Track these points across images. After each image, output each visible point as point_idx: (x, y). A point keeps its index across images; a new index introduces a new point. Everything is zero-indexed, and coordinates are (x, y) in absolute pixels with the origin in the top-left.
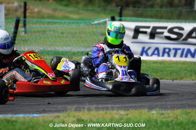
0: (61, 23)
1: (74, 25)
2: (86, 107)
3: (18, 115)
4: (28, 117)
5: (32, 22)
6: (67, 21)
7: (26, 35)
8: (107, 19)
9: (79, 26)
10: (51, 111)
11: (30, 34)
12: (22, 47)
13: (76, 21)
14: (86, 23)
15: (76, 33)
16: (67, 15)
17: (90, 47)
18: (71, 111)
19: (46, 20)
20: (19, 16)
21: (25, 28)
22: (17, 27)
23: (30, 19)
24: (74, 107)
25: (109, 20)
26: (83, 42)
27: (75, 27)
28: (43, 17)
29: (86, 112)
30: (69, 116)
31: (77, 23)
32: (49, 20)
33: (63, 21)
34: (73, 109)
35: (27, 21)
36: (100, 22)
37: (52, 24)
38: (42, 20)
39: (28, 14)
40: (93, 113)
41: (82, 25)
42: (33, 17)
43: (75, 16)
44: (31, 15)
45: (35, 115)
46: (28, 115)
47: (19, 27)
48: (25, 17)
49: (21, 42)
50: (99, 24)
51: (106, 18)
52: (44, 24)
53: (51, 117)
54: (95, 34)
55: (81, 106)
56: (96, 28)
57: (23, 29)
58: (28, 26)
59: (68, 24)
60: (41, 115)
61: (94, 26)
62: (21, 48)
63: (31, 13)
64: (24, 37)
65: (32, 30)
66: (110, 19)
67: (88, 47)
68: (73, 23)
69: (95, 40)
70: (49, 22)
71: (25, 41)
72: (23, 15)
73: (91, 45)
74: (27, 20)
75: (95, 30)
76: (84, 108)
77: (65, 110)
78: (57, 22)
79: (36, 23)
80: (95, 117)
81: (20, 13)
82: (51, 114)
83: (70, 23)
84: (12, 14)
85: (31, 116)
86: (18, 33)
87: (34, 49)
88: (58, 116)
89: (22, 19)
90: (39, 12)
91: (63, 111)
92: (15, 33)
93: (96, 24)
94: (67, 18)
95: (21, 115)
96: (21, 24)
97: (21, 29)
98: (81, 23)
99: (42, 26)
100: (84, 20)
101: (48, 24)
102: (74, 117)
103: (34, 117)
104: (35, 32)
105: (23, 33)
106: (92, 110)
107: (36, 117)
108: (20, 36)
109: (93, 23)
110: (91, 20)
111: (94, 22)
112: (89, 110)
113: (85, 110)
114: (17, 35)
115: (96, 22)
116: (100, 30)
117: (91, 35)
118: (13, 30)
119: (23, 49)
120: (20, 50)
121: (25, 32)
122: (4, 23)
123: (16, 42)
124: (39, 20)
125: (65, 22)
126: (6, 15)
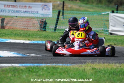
0: (83, 13)
1: (91, 15)
2: (97, 61)
3: (59, 65)
4: (65, 66)
5: (67, 12)
6: (87, 13)
7: (63, 20)
8: (110, 12)
10: (77, 63)
11: (65, 19)
12: (61, 27)
13: (92, 13)
14: (97, 14)
15: (92, 19)
16: (86, 9)
17: (99, 27)
18: (88, 63)
19: (75, 12)
20: (60, 9)
21: (63, 16)
22: (59, 15)
23: (66, 11)
24: (91, 61)
25: (110, 13)
26: (95, 25)
27: (91, 16)
28: (73, 10)
29: (97, 64)
30: (88, 66)
31: (93, 14)
33: (85, 12)
34: (90, 62)
35: (64, 12)
36: (105, 13)
37: (78, 14)
38: (73, 12)
39: (65, 8)
40: (101, 65)
41: (95, 15)
42: (68, 10)
43: (91, 10)
45: (68, 65)
46: (64, 65)
47: (60, 16)
48: (63, 10)
49: (61, 24)
50: (105, 15)
52: (74, 14)
53: (77, 66)
54: (102, 20)
55: (94, 61)
56: (103, 17)
57: (62, 17)
58: (65, 15)
60: (72, 65)
61: (102, 16)
63: (66, 8)
64: (63, 21)
66: (111, 12)
67: (98, 28)
68: (90, 14)
69: (102, 24)
70: (77, 13)
71: (63, 23)
72: (62, 9)
73: (100, 26)
75: (102, 18)
76: (96, 62)
77: (85, 63)
78: (81, 13)
79: (69, 14)
80: (102, 67)
81: (60, 8)
82: (77, 65)
83: (88, 14)
84: (56, 8)
85: (66, 65)
88: (81, 66)
89: (62, 11)
90: (71, 7)
91: (84, 63)
92: (58, 19)
93: (103, 15)
94: (87, 11)
95: (61, 65)
96: (61, 14)
97: (61, 17)
98: (95, 14)
100: (96, 12)
102: (90, 67)
103: (68, 66)
105: (62, 19)
106: (100, 63)
107: (69, 66)
108: (61, 21)
109: (101, 14)
110: (100, 12)
112: (99, 63)
113: (97, 63)
114: (59, 20)
115: (103, 14)
116: (105, 18)
117: (100, 21)
118: (56, 17)
119: (62, 28)
120: (60, 28)
121: (63, 18)
122: (52, 13)
123: (58, 24)
124: (71, 11)
125: (86, 13)
126: (53, 8)
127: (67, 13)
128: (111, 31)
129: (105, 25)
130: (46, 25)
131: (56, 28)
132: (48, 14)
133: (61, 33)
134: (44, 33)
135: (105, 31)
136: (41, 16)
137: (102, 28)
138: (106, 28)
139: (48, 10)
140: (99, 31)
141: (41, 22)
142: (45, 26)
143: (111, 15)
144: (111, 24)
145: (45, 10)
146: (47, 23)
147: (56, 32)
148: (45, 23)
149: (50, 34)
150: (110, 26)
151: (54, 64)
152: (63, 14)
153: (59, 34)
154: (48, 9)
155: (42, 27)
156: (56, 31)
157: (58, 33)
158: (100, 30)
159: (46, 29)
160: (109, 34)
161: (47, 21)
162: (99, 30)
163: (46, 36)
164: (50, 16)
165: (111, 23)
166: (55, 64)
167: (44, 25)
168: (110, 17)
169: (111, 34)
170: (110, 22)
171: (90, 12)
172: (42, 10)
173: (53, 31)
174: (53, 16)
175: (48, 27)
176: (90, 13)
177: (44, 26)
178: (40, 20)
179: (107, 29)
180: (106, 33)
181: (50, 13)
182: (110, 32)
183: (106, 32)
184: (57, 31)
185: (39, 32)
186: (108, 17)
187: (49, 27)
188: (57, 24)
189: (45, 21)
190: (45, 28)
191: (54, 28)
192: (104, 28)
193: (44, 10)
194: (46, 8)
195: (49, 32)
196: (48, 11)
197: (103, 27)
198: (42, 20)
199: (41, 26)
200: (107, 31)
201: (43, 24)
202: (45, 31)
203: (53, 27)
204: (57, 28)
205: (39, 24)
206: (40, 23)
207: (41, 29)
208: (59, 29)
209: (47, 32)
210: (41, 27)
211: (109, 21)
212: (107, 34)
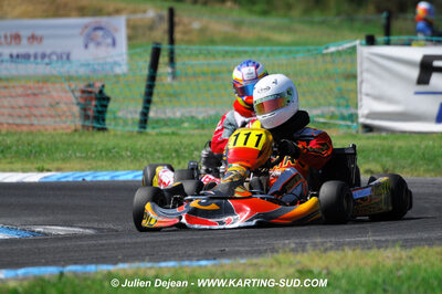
0: (253, 53)
1: (283, 57)
2: (318, 242)
3: (164, 264)
4: (188, 266)
5: (188, 52)
6: (268, 48)
7: (175, 83)
8: (357, 42)
9: (295, 58)
10: (237, 254)
11: (183, 80)
12: (167, 110)
13: (286, 49)
14: (309, 51)
16: (265, 34)
17: (320, 105)
19: (219, 48)
20: (159, 41)
21: (173, 68)
22: (154, 65)
23: (183, 47)
25: (361, 45)
27: (284, 62)
28: (212, 42)
30: (280, 264)
31: (290, 52)
32: (227, 48)
33: (259, 48)
35: (177, 51)
36: (340, 48)
37: (232, 57)
38: (210, 47)
39: (178, 36)
41: (300, 55)
42: (190, 42)
43: (285, 37)
44: (186, 38)
45: (203, 263)
46: (187, 263)
47: (159, 66)
48: (172, 41)
49: (166, 99)
50: (339, 53)
51: (355, 39)
52: (214, 56)
54: (330, 77)
55: (304, 241)
56: (333, 62)
57: (169, 70)
58: (179, 62)
59: (268, 56)
60: (217, 262)
61: (328, 58)
62: (165, 113)
63: (185, 33)
64: (172, 86)
65: (190, 71)
66: (364, 42)
68: (280, 52)
70: (227, 52)
71: (174, 96)
72: (166, 37)
73: (322, 101)
74: (178, 48)
75: (330, 67)
77: (268, 250)
78: (245, 52)
79: (197, 56)
80: (338, 264)
81: (160, 34)
82: (238, 261)
83: (272, 52)
84: (144, 35)
85: (195, 264)
86: (158, 78)
87: (194, 114)
89: (165, 47)
90: (203, 31)
91: (265, 251)
92: (152, 78)
93: (332, 54)
94: (266, 41)
95: (172, 264)
96: (164, 59)
97: (164, 69)
98: (298, 52)
99: (212, 61)
100: (305, 44)
101: (224, 56)
102: (291, 265)
103: (200, 266)
104: (195, 75)
105: (169, 79)
107: (206, 267)
108: (163, 85)
109: (325, 51)
110: (320, 44)
111: (327, 48)
114: (157, 83)
115: (332, 49)
116: (341, 67)
117: (321, 78)
118: (146, 72)
119: (169, 114)
120: (163, 116)
121: (174, 76)
122: (125, 57)
123: (155, 98)
124: (204, 47)
125: (262, 52)
126: (130, 38)
127: (190, 56)
128: (368, 116)
129: (341, 94)
130: (106, 106)
131: (145, 114)
132: (109, 60)
133: (167, 134)
134: (99, 138)
135: (343, 118)
136: (83, 71)
137: (332, 109)
138: (347, 106)
139: (108, 45)
140: (322, 120)
141: (85, 95)
142: (100, 109)
143: (365, 51)
144: (365, 88)
145: (98, 44)
146: (108, 99)
147: (147, 134)
148: (103, 99)
149: (124, 143)
150: (364, 98)
151: (143, 260)
152: (172, 61)
153: (158, 138)
154: (109, 41)
155: (90, 113)
156: (149, 130)
157: (157, 134)
158: (323, 116)
159: (109, 123)
160: (360, 130)
161: (107, 92)
162: (318, 116)
163: (109, 151)
164: (118, 70)
165: (364, 86)
166: (150, 261)
167: (96, 106)
168: (361, 64)
169: (368, 128)
170: (362, 82)
171: (279, 44)
172: (86, 46)
173: (137, 129)
174: (130, 70)
175: (114, 113)
176: (279, 48)
177: (99, 112)
178: (82, 85)
179: (352, 111)
180: (349, 127)
181: (117, 59)
182: (362, 120)
183: (349, 123)
184: (153, 128)
185: (80, 136)
186: (354, 61)
187: (120, 114)
188: (148, 101)
189: (101, 92)
190: (104, 120)
191: (138, 117)
192: (338, 105)
193: (92, 46)
194: (100, 40)
195: (119, 133)
196: (110, 49)
197: (333, 101)
198: (89, 86)
199: (84, 109)
200: (353, 117)
201: (94, 103)
202: (104, 129)
203: (136, 112)
204: (152, 114)
205: (78, 104)
206: (82, 102)
207: (88, 123)
208: (157, 121)
209: (112, 133)
210: (86, 117)
211: (359, 80)
212: (354, 132)
